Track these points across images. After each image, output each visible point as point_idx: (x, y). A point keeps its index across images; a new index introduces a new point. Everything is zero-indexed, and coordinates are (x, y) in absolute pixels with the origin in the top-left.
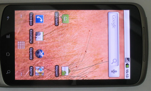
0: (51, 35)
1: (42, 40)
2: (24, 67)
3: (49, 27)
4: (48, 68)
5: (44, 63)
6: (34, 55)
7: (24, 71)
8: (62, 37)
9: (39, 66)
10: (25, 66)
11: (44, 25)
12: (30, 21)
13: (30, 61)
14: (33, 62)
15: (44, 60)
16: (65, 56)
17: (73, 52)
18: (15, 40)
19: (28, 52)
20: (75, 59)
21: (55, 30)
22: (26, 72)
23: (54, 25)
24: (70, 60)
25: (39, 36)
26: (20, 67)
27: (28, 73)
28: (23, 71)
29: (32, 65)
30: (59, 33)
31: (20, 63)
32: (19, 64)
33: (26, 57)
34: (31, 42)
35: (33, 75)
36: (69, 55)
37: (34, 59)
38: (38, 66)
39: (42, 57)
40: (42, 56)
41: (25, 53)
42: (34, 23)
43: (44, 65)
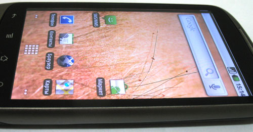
0: (87, 37)
1: (71, 43)
2: (34, 81)
3: (84, 28)
4: (83, 82)
5: (73, 74)
6: (55, 63)
7: (32, 88)
8: (107, 40)
9: (64, 79)
10: (35, 79)
11: (74, 26)
12: (50, 22)
13: (47, 71)
14: (52, 73)
15: (74, 71)
16: (116, 65)
17: (130, 59)
18: (21, 44)
19: (43, 59)
20: (136, 69)
21: (93, 32)
22: (35, 89)
23: (92, 27)
24: (126, 71)
25: (65, 39)
26: (25, 81)
27: (40, 90)
28: (30, 86)
29: (50, 78)
30: (101, 35)
31: (26, 74)
32: (23, 76)
33: (39, 66)
34: (50, 45)
35: (50, 93)
36: (122, 64)
37: (54, 69)
38: (62, 79)
39: (69, 66)
40: (71, 64)
41: (38, 60)
42: (57, 24)
43: (73, 78)
